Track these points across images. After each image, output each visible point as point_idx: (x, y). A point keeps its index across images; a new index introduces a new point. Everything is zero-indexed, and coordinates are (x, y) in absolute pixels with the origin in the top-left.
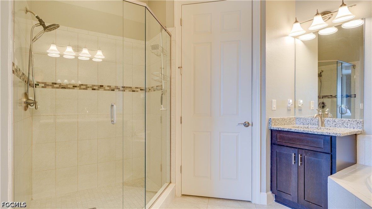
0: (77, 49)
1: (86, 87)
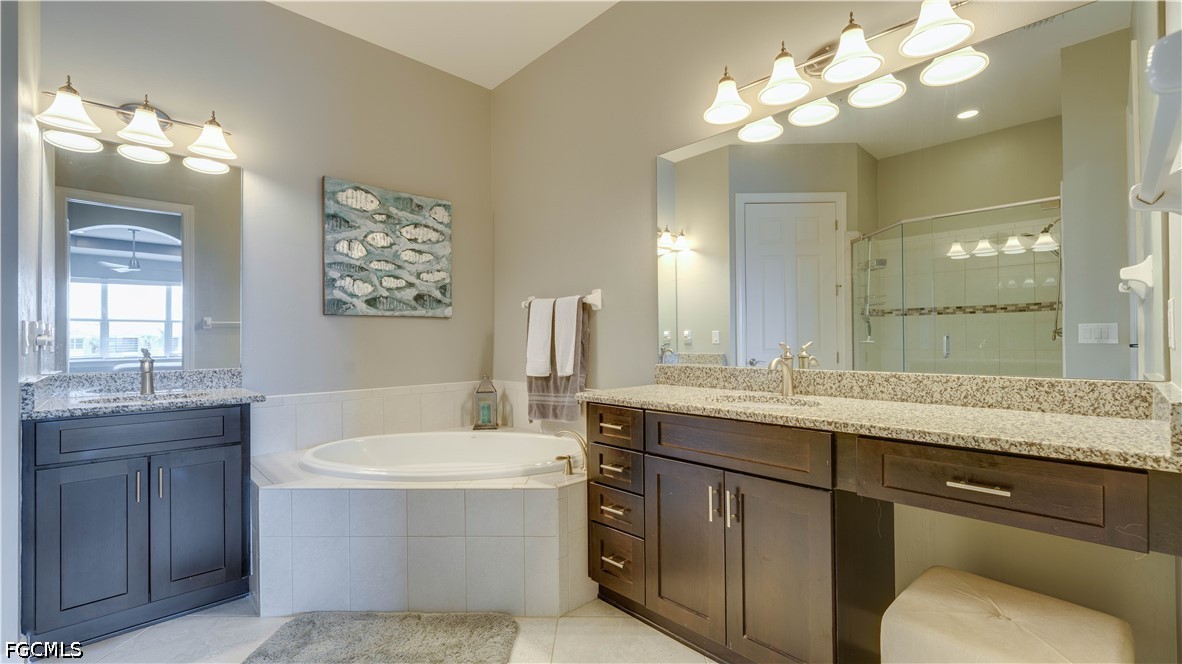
0: (999, 239)
1: (984, 310)
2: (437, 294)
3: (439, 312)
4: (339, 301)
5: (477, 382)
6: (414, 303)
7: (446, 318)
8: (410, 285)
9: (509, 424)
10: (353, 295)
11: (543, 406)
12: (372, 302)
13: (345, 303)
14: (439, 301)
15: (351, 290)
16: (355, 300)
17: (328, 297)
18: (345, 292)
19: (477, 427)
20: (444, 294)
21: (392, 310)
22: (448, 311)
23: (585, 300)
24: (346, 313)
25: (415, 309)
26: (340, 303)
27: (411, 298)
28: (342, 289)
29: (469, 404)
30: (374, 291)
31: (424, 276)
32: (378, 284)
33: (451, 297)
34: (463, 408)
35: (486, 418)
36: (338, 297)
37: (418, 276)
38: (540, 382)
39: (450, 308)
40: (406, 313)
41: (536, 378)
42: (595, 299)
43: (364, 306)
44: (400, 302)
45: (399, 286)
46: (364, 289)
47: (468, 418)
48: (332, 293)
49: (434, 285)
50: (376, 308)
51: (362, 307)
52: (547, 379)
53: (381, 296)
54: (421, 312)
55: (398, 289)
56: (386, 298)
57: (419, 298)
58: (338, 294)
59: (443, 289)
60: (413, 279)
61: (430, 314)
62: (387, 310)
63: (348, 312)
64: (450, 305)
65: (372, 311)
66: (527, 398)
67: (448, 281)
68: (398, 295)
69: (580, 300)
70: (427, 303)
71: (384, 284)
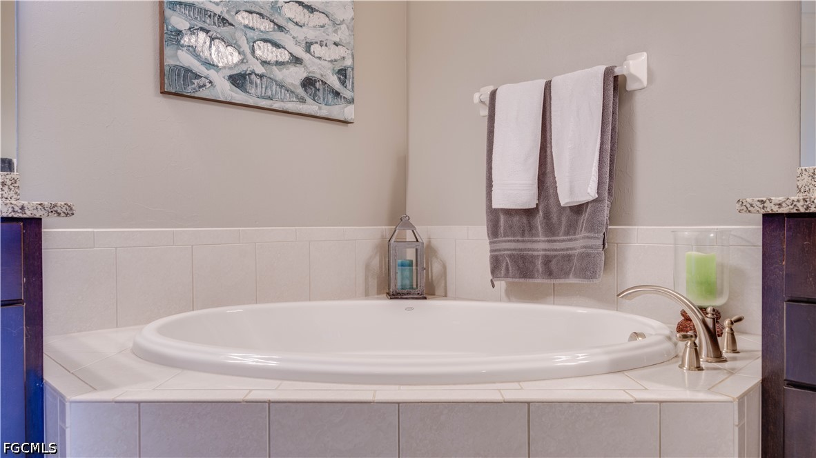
2: (334, 81)
3: (336, 110)
4: (188, 70)
5: (386, 229)
6: (301, 91)
7: (346, 122)
8: (297, 61)
9: (439, 291)
10: (209, 64)
11: (523, 257)
12: (239, 80)
13: (197, 76)
14: (337, 94)
15: (207, 53)
16: (212, 74)
17: (169, 62)
18: (197, 56)
19: (395, 296)
20: (343, 83)
21: (270, 98)
22: (348, 112)
23: (618, 71)
24: (197, 95)
25: (303, 101)
26: (188, 74)
27: (298, 82)
28: (192, 50)
29: (376, 262)
30: (242, 61)
31: (315, 48)
32: (248, 51)
33: (353, 91)
34: (367, 267)
35: (407, 282)
36: (186, 65)
37: (308, 50)
38: (516, 219)
39: (352, 107)
40: (290, 106)
41: (509, 212)
42: (636, 67)
43: (227, 85)
44: (281, 86)
45: (280, 60)
46: (226, 57)
47: (374, 283)
48: (176, 56)
49: (330, 65)
50: (246, 91)
51: (224, 89)
52: (529, 213)
53: (253, 72)
54: (311, 107)
55: (278, 64)
56: (261, 76)
57: (308, 83)
58: (185, 59)
59: (342, 73)
60: (300, 52)
61: (324, 111)
62: (263, 98)
63: (203, 93)
64: (351, 101)
65: (239, 96)
66: (488, 247)
67: (348, 62)
68: (278, 74)
69: (608, 72)
70: (320, 94)
71: (258, 52)
